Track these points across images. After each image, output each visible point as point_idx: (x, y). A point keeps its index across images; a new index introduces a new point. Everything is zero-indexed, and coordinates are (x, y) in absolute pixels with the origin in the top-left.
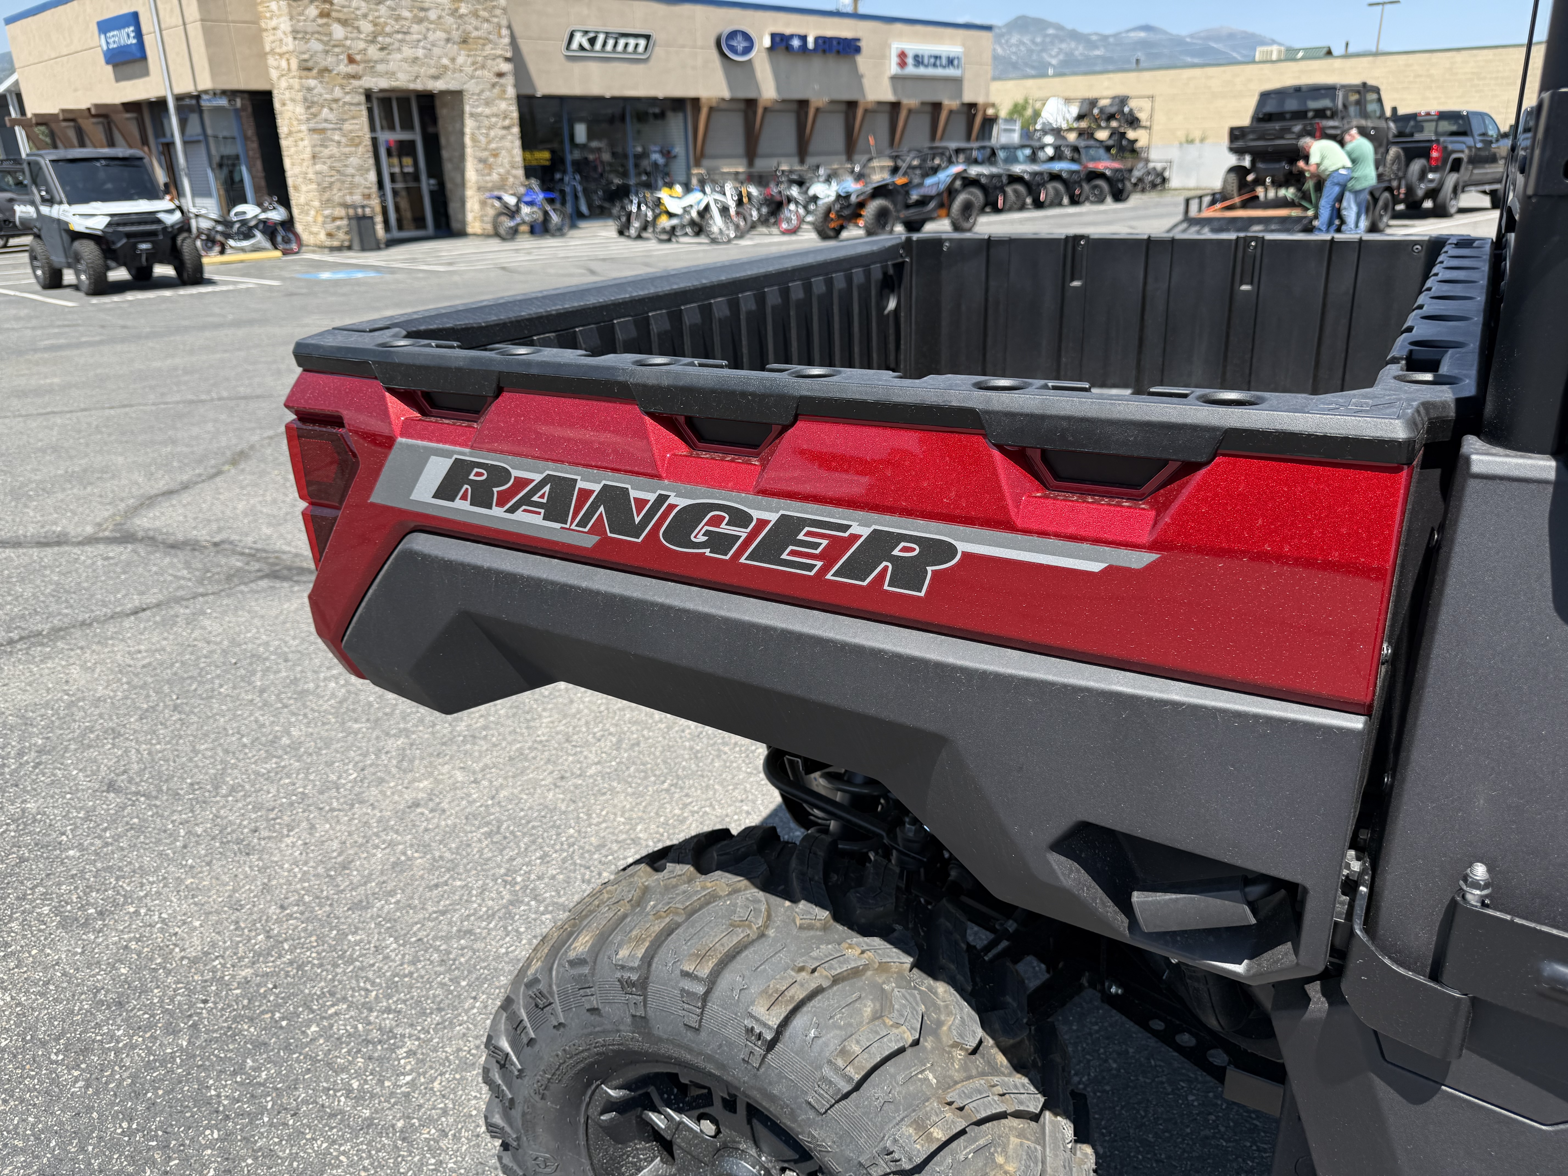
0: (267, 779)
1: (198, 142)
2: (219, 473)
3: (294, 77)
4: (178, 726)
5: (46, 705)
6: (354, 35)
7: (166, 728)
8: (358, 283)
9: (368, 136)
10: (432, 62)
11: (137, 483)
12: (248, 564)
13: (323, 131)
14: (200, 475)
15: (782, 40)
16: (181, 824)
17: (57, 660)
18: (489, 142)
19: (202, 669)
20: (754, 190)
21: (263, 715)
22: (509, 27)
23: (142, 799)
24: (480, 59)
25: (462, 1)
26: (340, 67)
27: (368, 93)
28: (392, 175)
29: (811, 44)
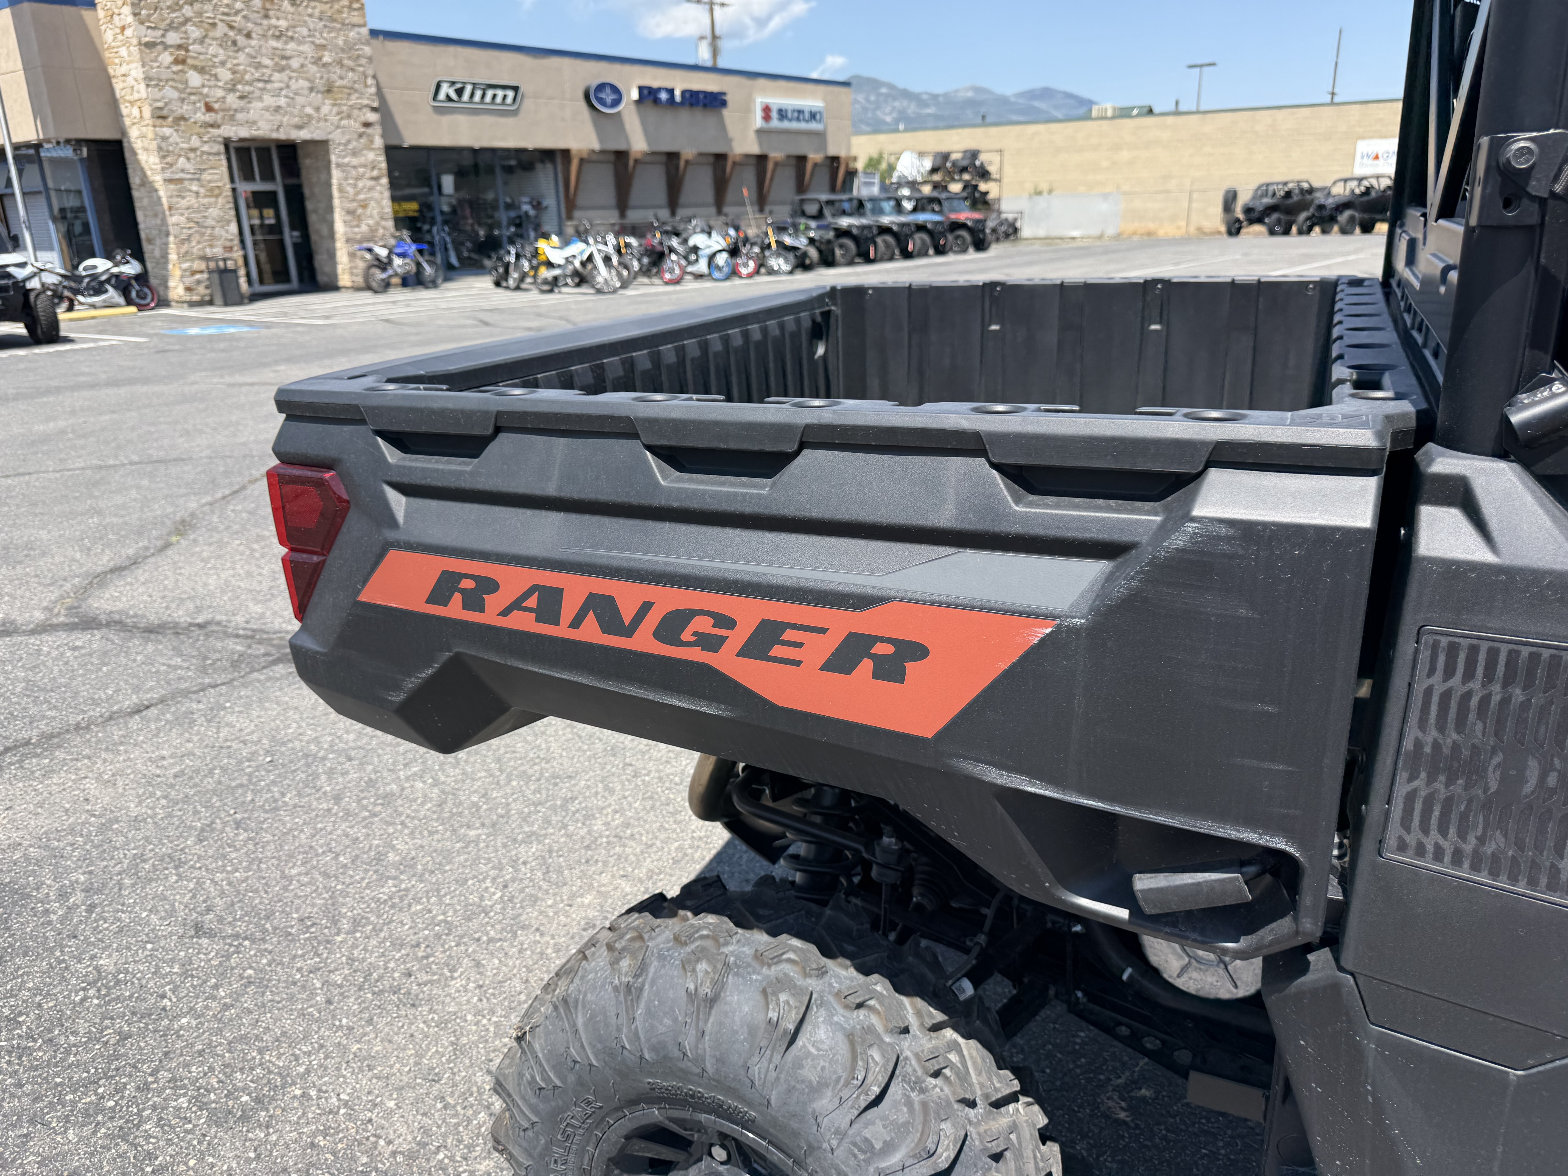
0: (393, 906)
1: (39, 192)
2: (167, 546)
3: (147, 125)
4: (251, 847)
5: (72, 830)
6: (212, 83)
7: (237, 850)
8: (232, 338)
9: (229, 186)
10: (296, 112)
11: (74, 560)
12: (249, 647)
13: (180, 181)
14: (147, 548)
15: (650, 93)
16: (311, 972)
17: (63, 774)
18: (357, 193)
19: (250, 775)
20: (633, 241)
21: (352, 827)
22: (374, 77)
23: (247, 943)
24: (345, 108)
25: (326, 50)
26: (197, 116)
27: (227, 142)
28: (251, 226)
29: (678, 97)
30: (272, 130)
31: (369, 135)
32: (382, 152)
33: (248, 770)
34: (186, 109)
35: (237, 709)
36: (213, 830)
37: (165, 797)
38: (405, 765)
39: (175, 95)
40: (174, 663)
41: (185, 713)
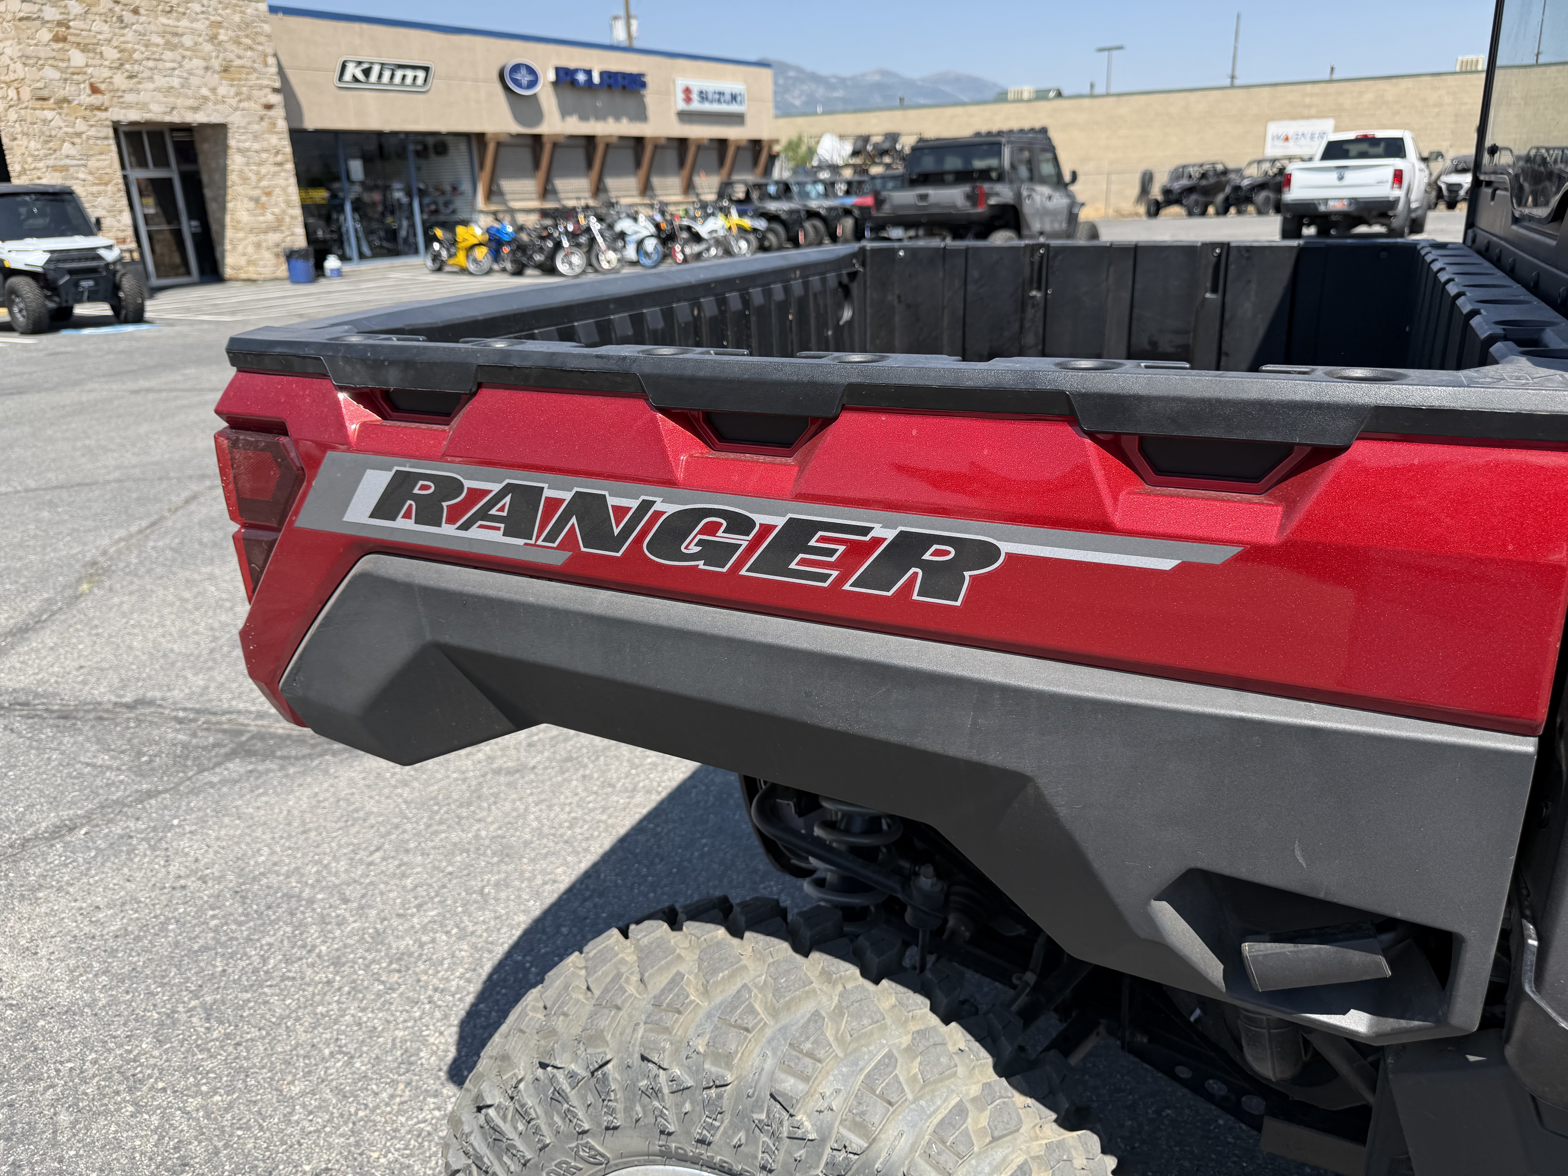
2: (78, 596)
3: (25, 108)
6: (97, 62)
8: (131, 337)
9: (119, 173)
10: (190, 93)
12: (194, 735)
13: (64, 168)
14: (53, 601)
15: (567, 74)
18: (260, 180)
22: (275, 55)
24: (244, 89)
25: (221, 27)
26: (82, 97)
27: (116, 127)
28: (146, 216)
29: (596, 79)
30: (165, 113)
31: (270, 118)
32: (286, 135)
33: (213, 923)
34: (69, 90)
35: (188, 828)
36: (174, 1023)
38: (419, 907)
39: (57, 75)
40: (100, 762)
41: (121, 837)
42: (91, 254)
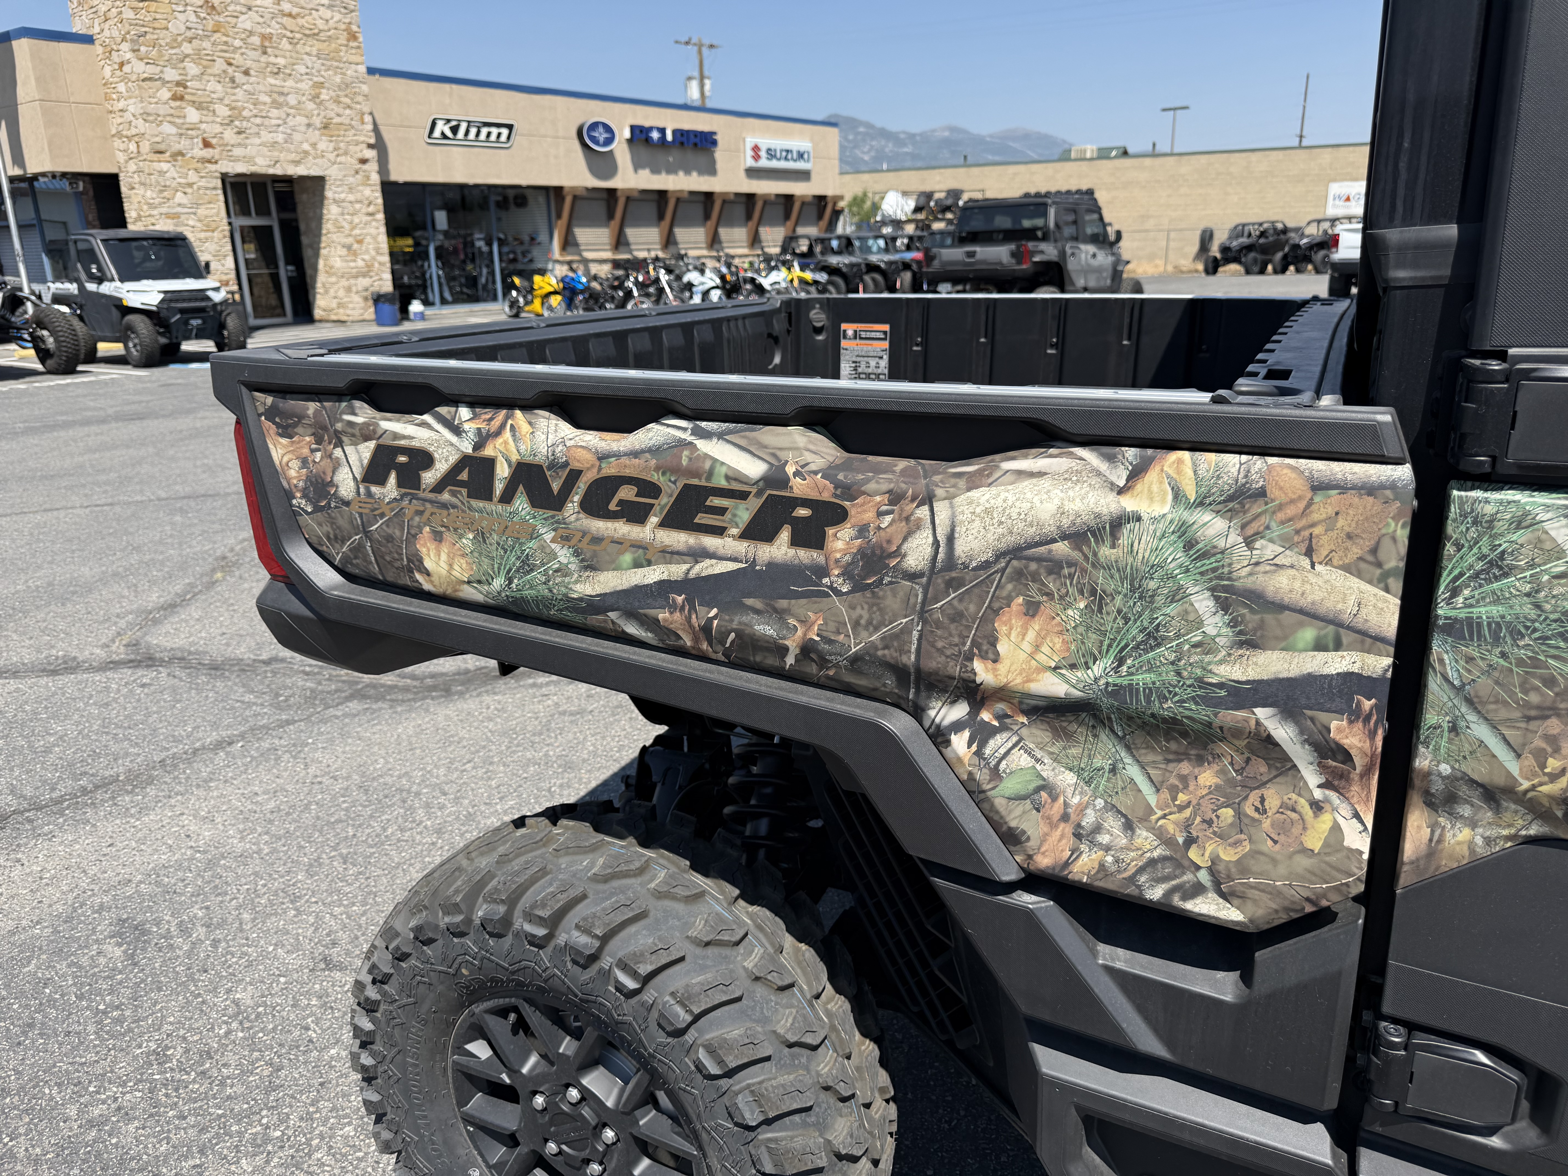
2: (213, 582)
3: (145, 160)
6: (210, 119)
9: (225, 221)
10: (293, 148)
11: (123, 596)
13: (177, 215)
14: (194, 585)
15: (641, 132)
18: (353, 229)
22: (371, 114)
24: (342, 145)
25: (323, 88)
26: (195, 151)
27: (224, 177)
28: (246, 260)
29: (669, 137)
30: (269, 166)
31: (365, 171)
32: (379, 188)
33: (344, 805)
34: (183, 144)
35: (320, 745)
36: (320, 865)
37: (267, 833)
38: (501, 799)
39: (173, 130)
40: (247, 700)
41: (269, 750)
42: (201, 295)
